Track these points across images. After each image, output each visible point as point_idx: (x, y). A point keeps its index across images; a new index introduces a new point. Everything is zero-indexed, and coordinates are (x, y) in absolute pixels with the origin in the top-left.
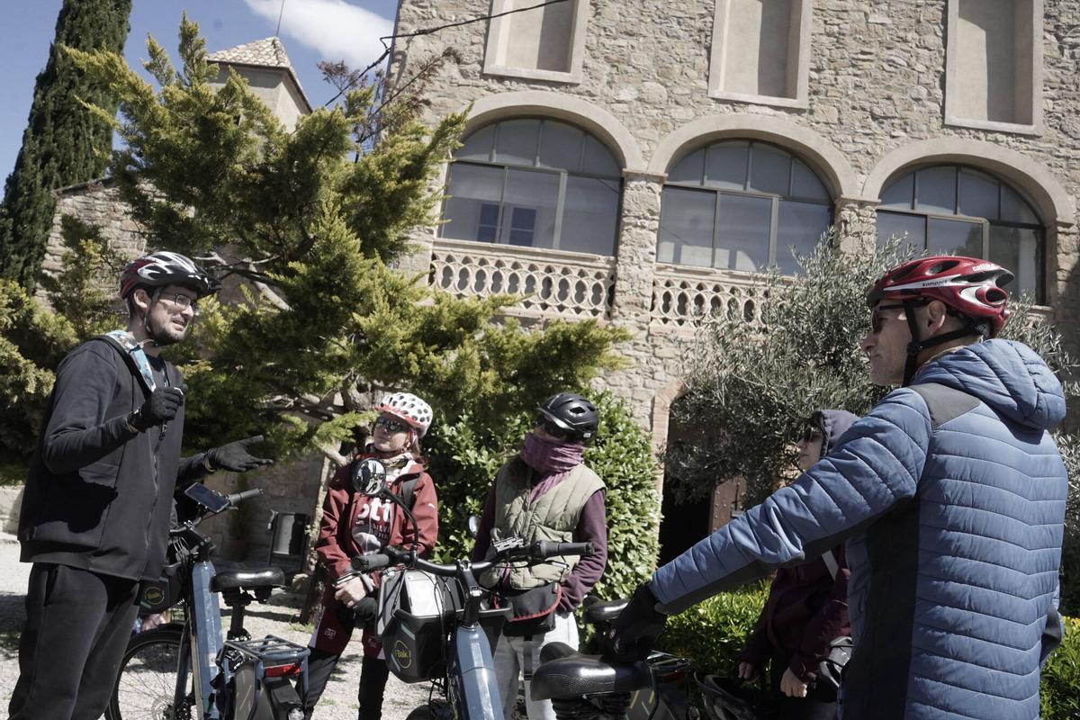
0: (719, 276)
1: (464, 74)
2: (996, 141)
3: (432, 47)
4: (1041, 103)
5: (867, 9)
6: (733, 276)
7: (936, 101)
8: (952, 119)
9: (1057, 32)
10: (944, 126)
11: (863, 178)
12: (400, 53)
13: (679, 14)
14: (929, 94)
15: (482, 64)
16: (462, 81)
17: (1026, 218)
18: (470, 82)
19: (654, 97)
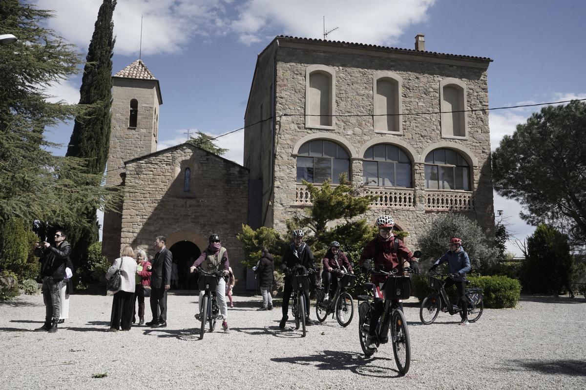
0: (382, 189)
1: (299, 127)
2: (456, 142)
3: (288, 119)
4: (467, 130)
5: (418, 101)
6: (385, 189)
7: (439, 130)
8: (443, 136)
9: (471, 106)
10: (441, 138)
11: (420, 156)
12: (278, 121)
13: (363, 105)
14: (437, 128)
15: (304, 124)
16: (299, 130)
17: (465, 164)
18: (301, 130)
19: (358, 133)
